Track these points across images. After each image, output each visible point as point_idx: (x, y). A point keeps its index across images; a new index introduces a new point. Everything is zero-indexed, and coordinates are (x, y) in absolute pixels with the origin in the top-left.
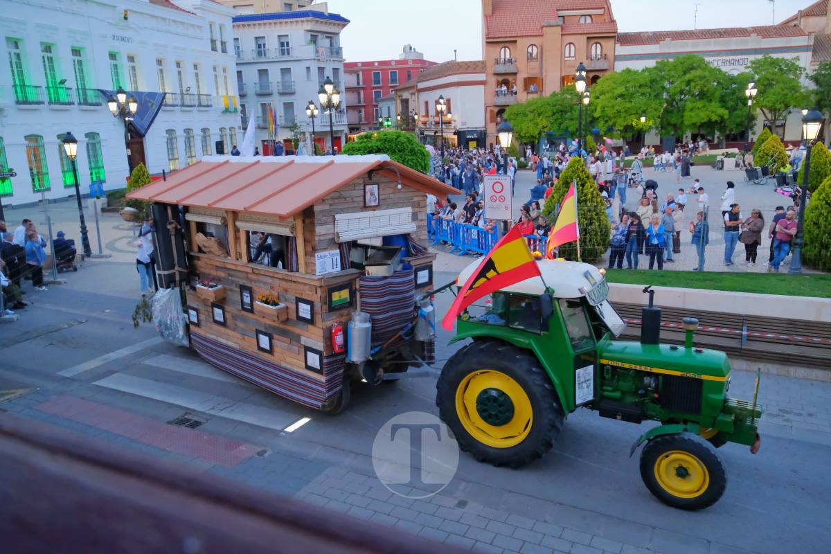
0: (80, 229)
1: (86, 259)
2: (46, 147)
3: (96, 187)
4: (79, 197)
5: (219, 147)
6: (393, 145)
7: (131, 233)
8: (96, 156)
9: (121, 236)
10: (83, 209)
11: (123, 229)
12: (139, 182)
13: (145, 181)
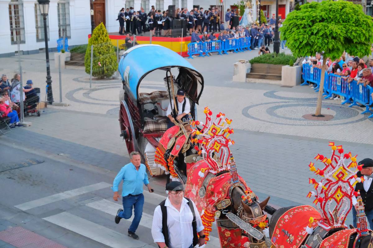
0: (46, 79)
1: (49, 106)
2: (25, 5)
3: (62, 42)
4: (47, 50)
5: (171, 11)
6: (338, 15)
7: (88, 86)
8: (64, 15)
9: (79, 87)
10: (50, 61)
11: (82, 82)
12: (99, 40)
13: (104, 39)
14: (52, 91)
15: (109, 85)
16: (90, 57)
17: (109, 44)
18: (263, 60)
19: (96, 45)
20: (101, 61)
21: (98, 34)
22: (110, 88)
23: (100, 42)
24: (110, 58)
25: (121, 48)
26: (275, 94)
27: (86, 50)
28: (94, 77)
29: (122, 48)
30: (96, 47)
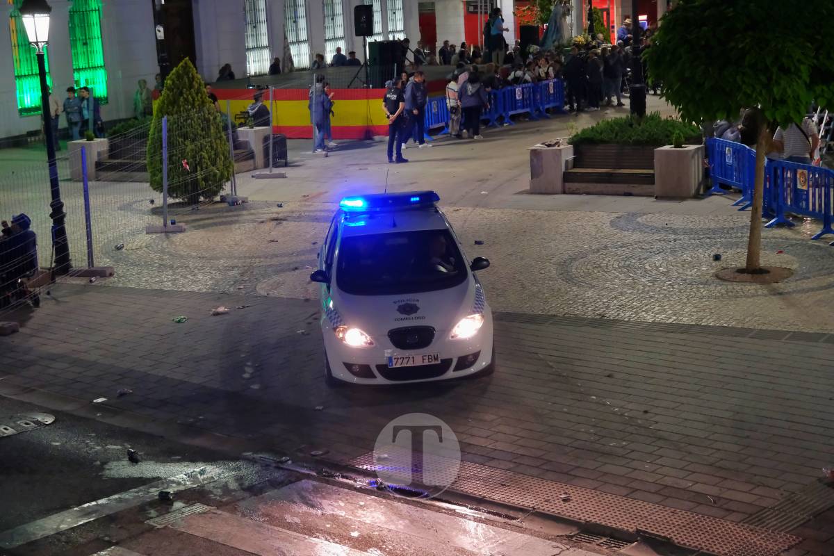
0: (50, 211)
1: (59, 279)
5: (363, 20)
10: (57, 163)
12: (181, 103)
13: (194, 100)
14: (65, 240)
15: (212, 218)
16: (162, 148)
17: (207, 112)
18: (604, 136)
19: (176, 116)
20: (189, 157)
21: (178, 89)
22: (216, 224)
23: (185, 108)
24: (212, 147)
25: (237, 122)
26: (639, 219)
27: (149, 131)
28: (174, 198)
29: (243, 121)
30: (175, 123)
